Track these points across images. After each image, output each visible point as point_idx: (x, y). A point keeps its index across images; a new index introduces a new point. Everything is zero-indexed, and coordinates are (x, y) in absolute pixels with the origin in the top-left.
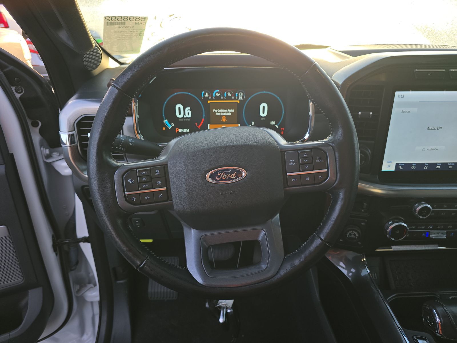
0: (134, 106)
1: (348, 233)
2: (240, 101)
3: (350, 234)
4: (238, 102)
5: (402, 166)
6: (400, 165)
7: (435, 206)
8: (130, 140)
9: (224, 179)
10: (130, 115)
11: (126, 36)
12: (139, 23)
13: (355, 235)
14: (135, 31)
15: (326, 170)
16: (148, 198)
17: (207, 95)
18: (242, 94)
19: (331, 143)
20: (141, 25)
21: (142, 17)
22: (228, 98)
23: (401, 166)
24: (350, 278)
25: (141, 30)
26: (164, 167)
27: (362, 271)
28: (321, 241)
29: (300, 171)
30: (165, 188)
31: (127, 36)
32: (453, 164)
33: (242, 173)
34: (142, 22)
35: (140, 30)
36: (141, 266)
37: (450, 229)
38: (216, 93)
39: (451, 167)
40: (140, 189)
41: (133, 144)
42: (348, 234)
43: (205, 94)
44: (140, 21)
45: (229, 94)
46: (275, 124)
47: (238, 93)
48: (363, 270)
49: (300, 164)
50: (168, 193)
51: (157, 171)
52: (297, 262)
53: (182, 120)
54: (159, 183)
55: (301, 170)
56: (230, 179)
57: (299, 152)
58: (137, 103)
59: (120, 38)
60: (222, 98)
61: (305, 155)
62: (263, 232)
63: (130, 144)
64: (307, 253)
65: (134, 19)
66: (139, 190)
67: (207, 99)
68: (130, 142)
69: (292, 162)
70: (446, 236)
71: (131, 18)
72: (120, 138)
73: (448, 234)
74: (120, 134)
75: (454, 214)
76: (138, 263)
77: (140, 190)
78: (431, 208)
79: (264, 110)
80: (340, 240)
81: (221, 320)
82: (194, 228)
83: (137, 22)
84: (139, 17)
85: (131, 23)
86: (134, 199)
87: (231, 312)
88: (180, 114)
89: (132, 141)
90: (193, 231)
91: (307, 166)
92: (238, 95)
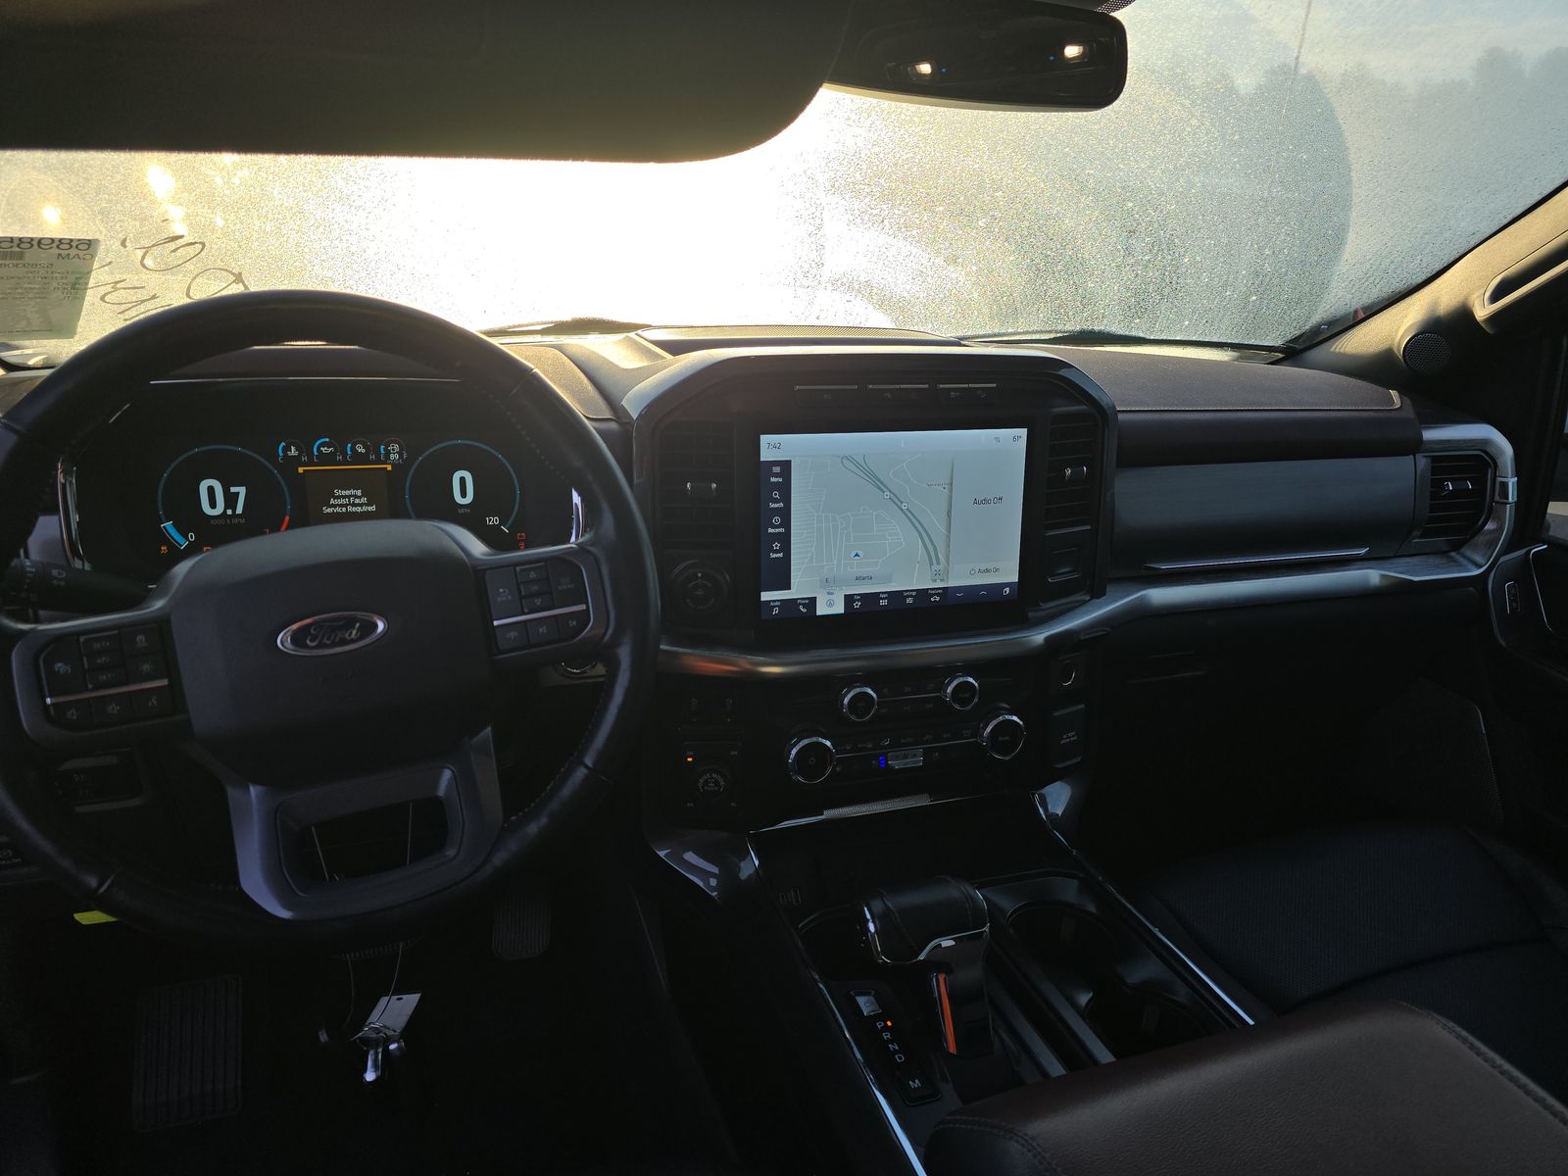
0: (64, 480)
1: (701, 781)
2: (393, 465)
3: (706, 783)
4: (389, 468)
5: (804, 605)
6: (800, 604)
7: (885, 691)
8: (55, 572)
9: (328, 642)
10: (53, 510)
11: (25, 288)
12: (71, 257)
13: (717, 783)
14: (57, 275)
15: (584, 607)
16: (113, 709)
17: (293, 452)
18: (396, 447)
19: (592, 545)
20: (76, 260)
21: (79, 240)
22: (358, 458)
23: (802, 604)
24: (714, 894)
25: (79, 273)
26: (160, 626)
27: (739, 868)
28: (585, 771)
29: (524, 614)
30: (165, 682)
31: (31, 288)
32: (914, 593)
33: (376, 626)
34: (81, 253)
35: (73, 273)
36: (102, 890)
37: (927, 742)
38: (322, 446)
39: (909, 601)
40: (90, 686)
41: (62, 583)
42: (700, 785)
43: (287, 449)
44: (73, 252)
45: (361, 449)
46: (500, 524)
47: (387, 446)
48: (742, 864)
49: (521, 598)
50: (174, 695)
51: (141, 638)
52: (533, 829)
53: (221, 522)
54: (146, 667)
55: (526, 611)
56: (343, 642)
57: (518, 569)
58: (74, 476)
59: (5, 294)
60: (339, 458)
61: (533, 575)
62: (447, 774)
63: (55, 582)
64: (554, 805)
65: (54, 245)
66: (87, 690)
67: (296, 461)
68: (55, 578)
69: (502, 594)
70: (924, 761)
71: (43, 241)
72: (23, 567)
73: (927, 753)
74: (18, 556)
75: (930, 706)
76: (93, 882)
77: (92, 690)
78: (874, 695)
79: (463, 487)
80: (689, 805)
81: (370, 1076)
82: (256, 782)
83: (64, 253)
84: (71, 240)
85: (43, 256)
86: (72, 714)
87: (399, 1048)
88: (213, 505)
89: (59, 574)
90: (254, 790)
91: (538, 602)
92: (386, 449)
